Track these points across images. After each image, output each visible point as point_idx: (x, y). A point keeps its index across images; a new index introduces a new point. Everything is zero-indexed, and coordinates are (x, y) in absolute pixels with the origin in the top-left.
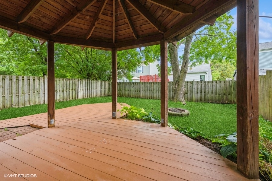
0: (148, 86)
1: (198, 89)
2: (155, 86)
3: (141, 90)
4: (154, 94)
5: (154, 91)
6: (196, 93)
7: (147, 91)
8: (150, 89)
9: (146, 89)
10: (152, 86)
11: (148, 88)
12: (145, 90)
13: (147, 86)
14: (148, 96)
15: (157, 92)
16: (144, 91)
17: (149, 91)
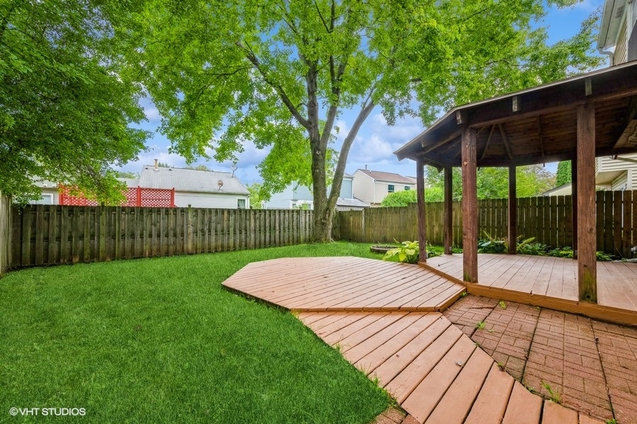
0: (214, 218)
1: (306, 222)
2: (232, 218)
3: (191, 229)
4: (229, 239)
5: (229, 231)
6: (303, 229)
7: (210, 231)
8: (219, 227)
9: (206, 228)
10: (225, 219)
11: (213, 225)
12: (203, 231)
13: (210, 218)
14: (213, 244)
15: (238, 232)
16: (200, 234)
17: (216, 231)
